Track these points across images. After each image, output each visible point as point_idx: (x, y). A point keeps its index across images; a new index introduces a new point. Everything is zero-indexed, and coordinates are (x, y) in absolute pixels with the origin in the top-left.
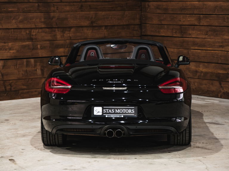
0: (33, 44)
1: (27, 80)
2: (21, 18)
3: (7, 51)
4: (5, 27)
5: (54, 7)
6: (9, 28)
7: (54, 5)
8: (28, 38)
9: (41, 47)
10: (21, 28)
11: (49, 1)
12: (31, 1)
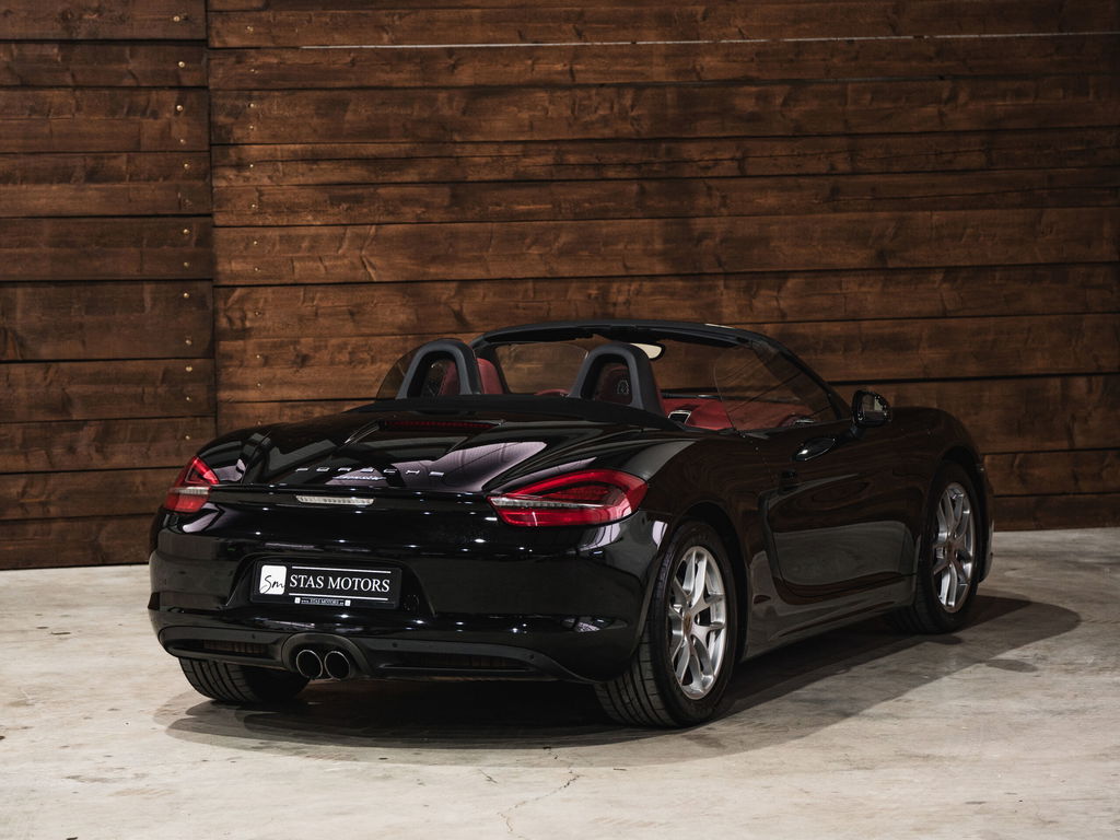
2: (564, 239)
4: (496, 272)
5: (710, 195)
7: (709, 188)
8: (595, 313)
10: (567, 275)
11: (687, 172)
12: (611, 174)
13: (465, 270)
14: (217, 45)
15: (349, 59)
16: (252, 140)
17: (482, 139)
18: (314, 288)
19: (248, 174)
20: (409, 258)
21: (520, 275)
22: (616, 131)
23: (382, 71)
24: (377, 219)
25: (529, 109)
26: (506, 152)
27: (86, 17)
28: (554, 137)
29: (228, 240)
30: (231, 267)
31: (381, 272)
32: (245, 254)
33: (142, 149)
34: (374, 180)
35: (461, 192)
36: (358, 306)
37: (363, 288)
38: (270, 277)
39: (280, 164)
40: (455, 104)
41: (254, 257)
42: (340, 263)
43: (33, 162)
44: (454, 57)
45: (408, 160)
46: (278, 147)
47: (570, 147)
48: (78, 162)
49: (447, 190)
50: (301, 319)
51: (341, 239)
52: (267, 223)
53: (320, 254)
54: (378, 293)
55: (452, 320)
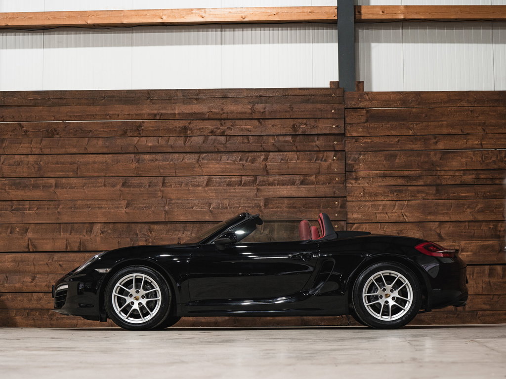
0: (499, 244)
1: (491, 296)
2: (479, 206)
4: (454, 219)
6: (460, 220)
8: (492, 234)
10: (481, 220)
12: (497, 182)
13: (441, 218)
14: (348, 135)
15: (397, 140)
16: (361, 170)
17: (447, 169)
18: (384, 224)
19: (359, 182)
20: (420, 213)
21: (462, 220)
22: (499, 166)
23: (410, 144)
24: (408, 199)
25: (466, 158)
26: (457, 174)
27: (302, 126)
28: (475, 168)
29: (352, 206)
30: (353, 216)
31: (410, 218)
32: (358, 211)
33: (321, 173)
34: (407, 184)
35: (440, 188)
36: (401, 231)
37: (403, 224)
38: (368, 220)
39: (371, 178)
40: (437, 156)
41: (361, 212)
42: (394, 215)
43: (281, 178)
44: (437, 139)
45: (420, 177)
46: (371, 172)
47: (482, 172)
48: (298, 177)
49: (434, 188)
51: (395, 206)
52: (366, 200)
53: (387, 211)
54: (408, 226)
55: (437, 237)
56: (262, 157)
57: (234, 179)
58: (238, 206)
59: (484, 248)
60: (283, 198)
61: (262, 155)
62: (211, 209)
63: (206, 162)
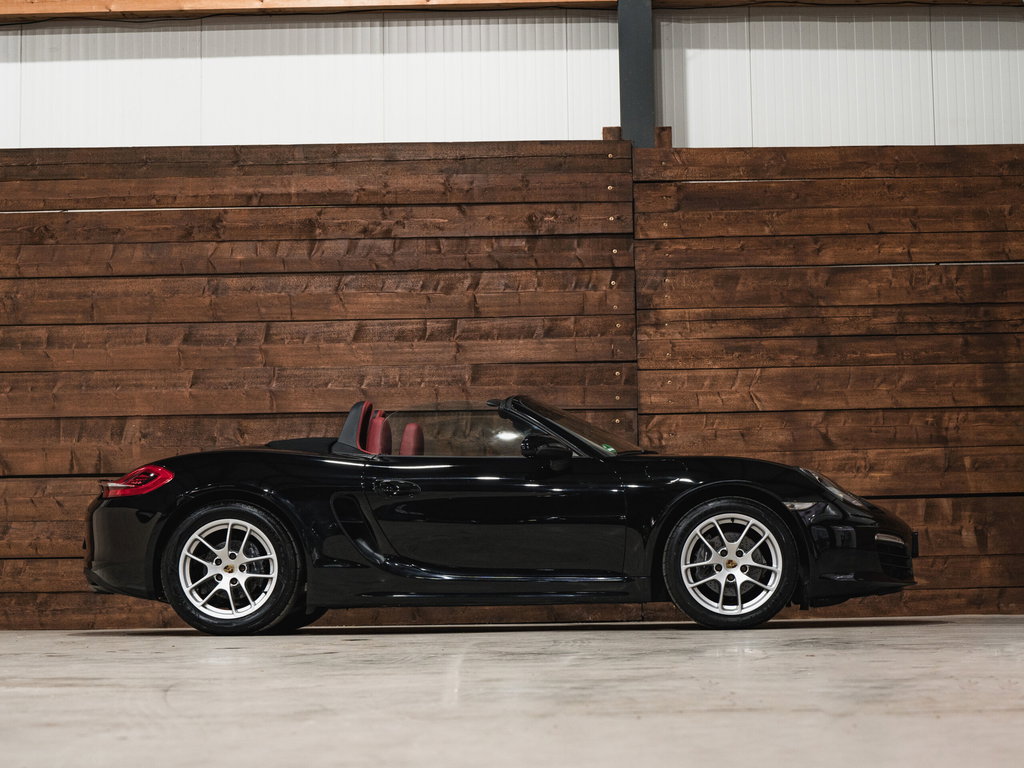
0: (946, 454)
1: (931, 560)
2: (906, 378)
3: (860, 475)
4: (854, 404)
5: (1019, 346)
6: (867, 407)
7: (1018, 340)
8: (931, 436)
9: (974, 463)
10: (909, 406)
11: (1001, 328)
12: (942, 330)
13: (829, 402)
14: (641, 237)
15: (739, 246)
16: (666, 306)
17: (841, 304)
18: (714, 416)
19: (663, 331)
20: (786, 393)
21: (872, 406)
22: (945, 298)
23: (766, 254)
24: (761, 363)
25: (878, 281)
26: (860, 314)
27: (546, 219)
28: (897, 303)
29: (648, 380)
30: (649, 400)
31: (766, 404)
32: (661, 389)
33: (585, 313)
34: (759, 335)
35: (826, 344)
36: (748, 429)
37: (751, 415)
38: (682, 407)
39: (688, 323)
40: (820, 278)
41: (668, 392)
42: (733, 398)
43: (506, 323)
44: (820, 243)
45: (786, 320)
46: (687, 311)
47: (910, 310)
48: (539, 322)
49: (814, 343)
50: (704, 438)
51: (735, 379)
52: (678, 367)
53: (718, 390)
54: (763, 419)
55: (820, 440)
56: (467, 282)
57: (410, 327)
58: (419, 380)
59: (917, 462)
60: (509, 363)
61: (467, 278)
62: (363, 387)
63: (353, 291)
